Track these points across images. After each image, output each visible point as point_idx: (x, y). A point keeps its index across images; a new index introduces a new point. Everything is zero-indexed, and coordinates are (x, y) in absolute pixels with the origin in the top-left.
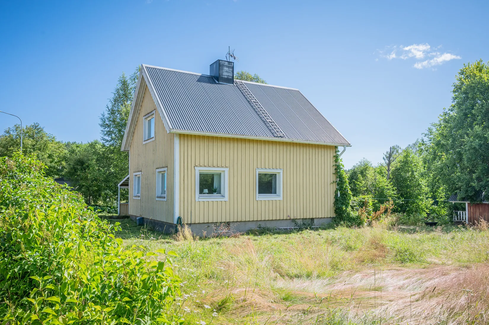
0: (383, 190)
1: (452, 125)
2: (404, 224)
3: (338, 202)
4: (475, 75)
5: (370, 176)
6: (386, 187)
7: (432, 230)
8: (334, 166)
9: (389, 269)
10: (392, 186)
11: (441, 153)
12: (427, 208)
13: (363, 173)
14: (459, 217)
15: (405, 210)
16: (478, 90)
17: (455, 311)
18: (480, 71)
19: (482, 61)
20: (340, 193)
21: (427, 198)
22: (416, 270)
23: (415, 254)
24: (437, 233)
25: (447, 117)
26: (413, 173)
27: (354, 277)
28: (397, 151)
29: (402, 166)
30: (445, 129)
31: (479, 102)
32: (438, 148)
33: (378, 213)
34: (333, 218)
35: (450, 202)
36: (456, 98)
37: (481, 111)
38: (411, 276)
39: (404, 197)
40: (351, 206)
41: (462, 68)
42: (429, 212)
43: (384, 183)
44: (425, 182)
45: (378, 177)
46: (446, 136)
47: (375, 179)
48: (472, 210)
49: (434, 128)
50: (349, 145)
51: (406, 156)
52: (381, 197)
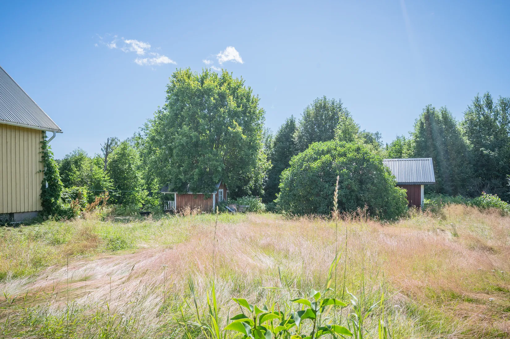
0: (99, 181)
1: (165, 122)
2: (120, 215)
3: (46, 194)
4: (185, 81)
5: (85, 167)
6: (102, 179)
7: (145, 219)
8: (40, 152)
9: (99, 258)
10: (109, 178)
11: (156, 147)
12: (143, 199)
13: (78, 162)
14: (169, 206)
15: (122, 202)
16: (187, 95)
17: (156, 286)
18: (189, 78)
19: (190, 69)
20: (49, 184)
21: (143, 190)
22: (126, 256)
23: (127, 241)
24: (149, 221)
25: (161, 115)
26: (130, 165)
27: (60, 271)
28: (116, 143)
29: (119, 158)
30: (159, 126)
31: (188, 105)
32: (153, 143)
33: (93, 204)
34: (40, 211)
35: (162, 193)
36: (169, 98)
37: (188, 114)
38: (121, 262)
39: (121, 188)
40: (61, 198)
41: (175, 72)
42: (144, 203)
43: (101, 174)
44: (141, 174)
45: (95, 168)
46: (160, 133)
47: (91, 170)
48: (179, 199)
49: (150, 123)
50: (60, 131)
51: (124, 149)
52: (97, 188)
